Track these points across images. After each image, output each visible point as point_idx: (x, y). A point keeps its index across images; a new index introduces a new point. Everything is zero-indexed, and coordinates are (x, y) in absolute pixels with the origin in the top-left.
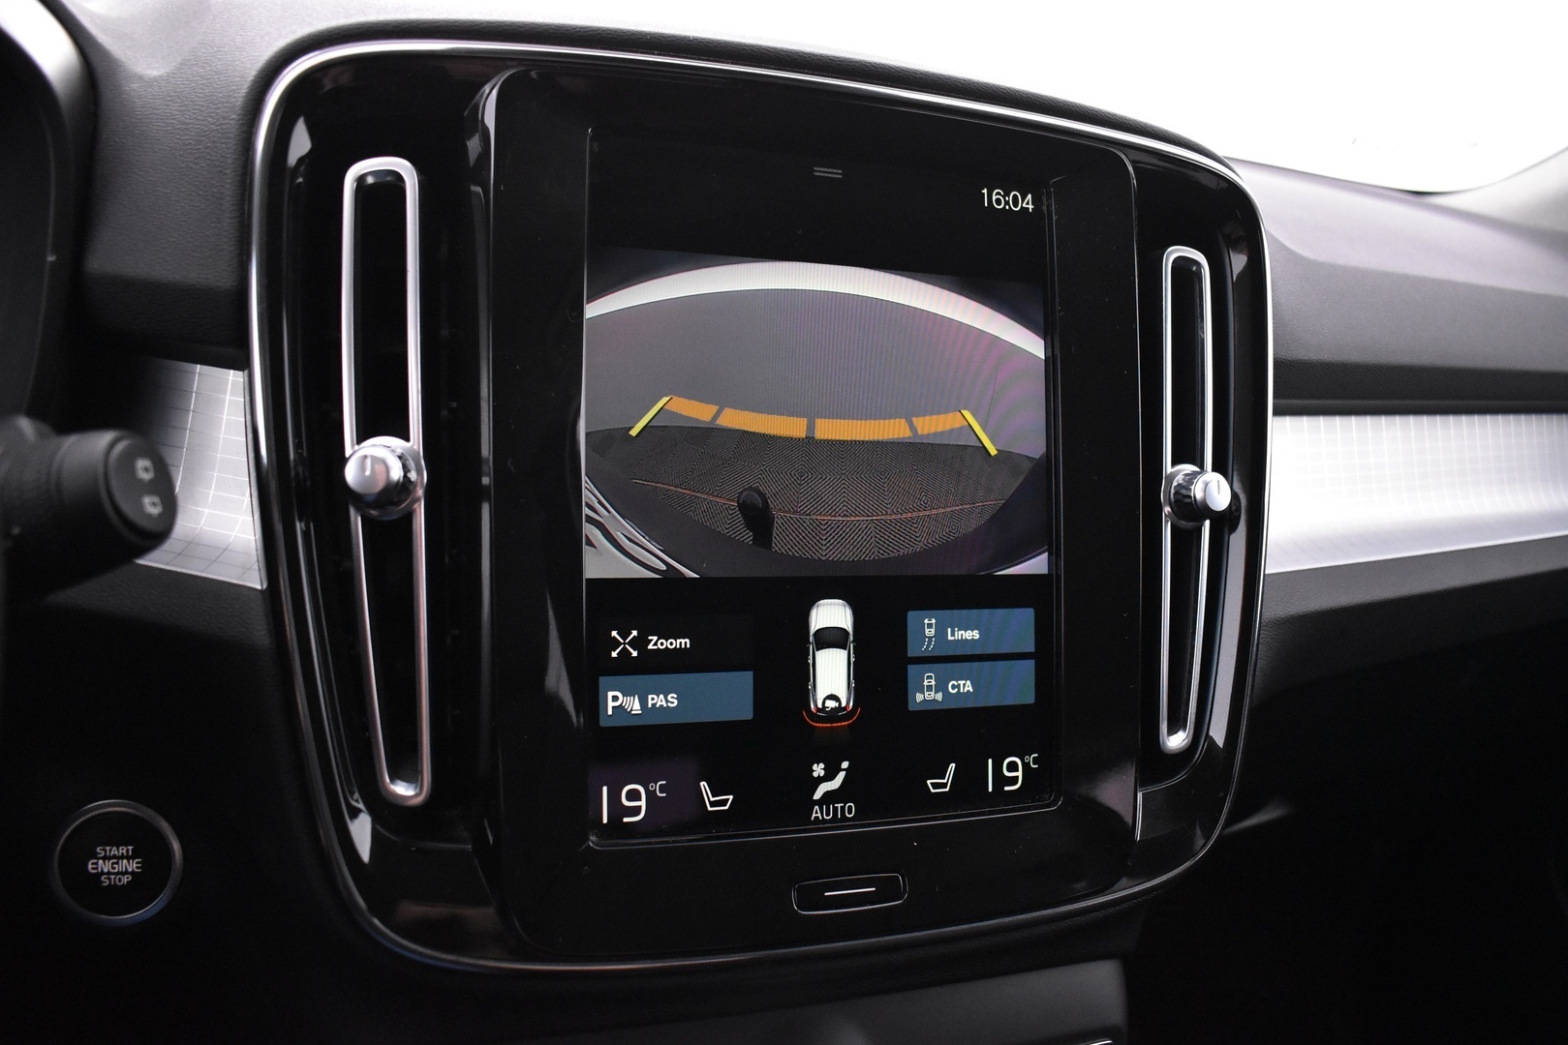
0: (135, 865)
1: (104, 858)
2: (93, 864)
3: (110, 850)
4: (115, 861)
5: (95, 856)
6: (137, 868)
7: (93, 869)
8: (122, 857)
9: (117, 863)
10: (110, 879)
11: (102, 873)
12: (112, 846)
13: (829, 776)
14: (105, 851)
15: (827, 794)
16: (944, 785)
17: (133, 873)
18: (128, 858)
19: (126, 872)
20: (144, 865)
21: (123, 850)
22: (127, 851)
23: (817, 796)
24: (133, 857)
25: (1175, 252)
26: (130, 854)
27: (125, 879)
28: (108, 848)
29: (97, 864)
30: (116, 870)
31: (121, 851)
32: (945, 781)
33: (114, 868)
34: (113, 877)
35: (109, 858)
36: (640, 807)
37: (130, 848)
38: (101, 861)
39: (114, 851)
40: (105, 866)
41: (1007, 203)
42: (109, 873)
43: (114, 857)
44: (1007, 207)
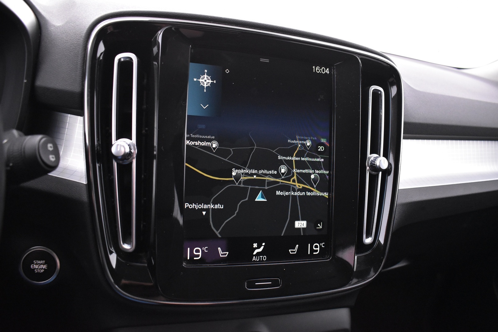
0: (45, 267)
1: (36, 264)
2: (32, 266)
3: (38, 262)
4: (39, 265)
5: (33, 263)
6: (46, 267)
7: (32, 267)
8: (41, 264)
9: (40, 266)
10: (37, 270)
11: (35, 269)
12: (38, 260)
13: (259, 247)
14: (36, 262)
15: (258, 253)
16: (294, 252)
17: (44, 269)
18: (43, 264)
19: (43, 269)
20: (48, 267)
21: (42, 262)
22: (43, 262)
23: (255, 253)
24: (45, 264)
25: (373, 88)
26: (44, 263)
27: (42, 271)
28: (37, 261)
29: (34, 266)
30: (39, 268)
31: (41, 262)
32: (295, 250)
33: (39, 267)
34: (38, 270)
35: (38, 264)
36: (199, 255)
37: (44, 261)
38: (35, 265)
39: (39, 262)
40: (36, 267)
41: (321, 71)
42: (37, 269)
43: (39, 264)
44: (321, 72)
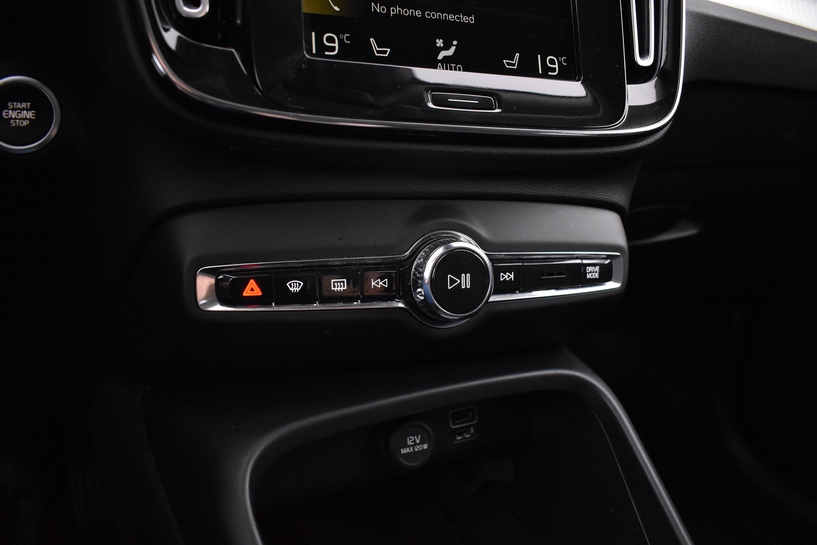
0: (31, 115)
1: (13, 109)
2: (6, 112)
3: (16, 105)
4: (19, 111)
5: (7, 108)
6: (33, 116)
7: (6, 115)
8: (23, 109)
9: (20, 113)
10: (16, 122)
11: (11, 118)
12: (17, 102)
13: (447, 47)
14: (13, 105)
15: (445, 57)
16: (514, 65)
17: (30, 119)
18: (27, 110)
19: (26, 119)
20: (37, 115)
21: (24, 105)
22: (27, 106)
23: (440, 57)
24: (30, 110)
26: (29, 107)
27: (25, 123)
28: (15, 103)
29: (8, 112)
30: (20, 117)
31: (23, 106)
32: (514, 62)
33: (18, 116)
34: (18, 121)
35: (16, 109)
36: (335, 47)
37: (29, 104)
38: (10, 112)
39: (19, 106)
40: (13, 114)
42: (15, 119)
43: (19, 109)
